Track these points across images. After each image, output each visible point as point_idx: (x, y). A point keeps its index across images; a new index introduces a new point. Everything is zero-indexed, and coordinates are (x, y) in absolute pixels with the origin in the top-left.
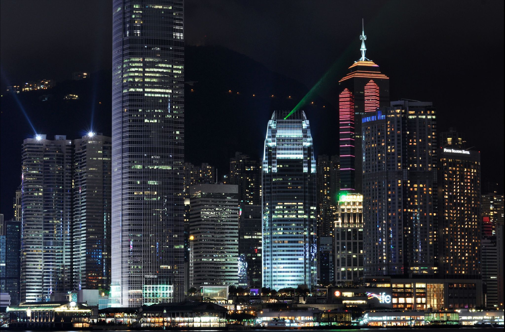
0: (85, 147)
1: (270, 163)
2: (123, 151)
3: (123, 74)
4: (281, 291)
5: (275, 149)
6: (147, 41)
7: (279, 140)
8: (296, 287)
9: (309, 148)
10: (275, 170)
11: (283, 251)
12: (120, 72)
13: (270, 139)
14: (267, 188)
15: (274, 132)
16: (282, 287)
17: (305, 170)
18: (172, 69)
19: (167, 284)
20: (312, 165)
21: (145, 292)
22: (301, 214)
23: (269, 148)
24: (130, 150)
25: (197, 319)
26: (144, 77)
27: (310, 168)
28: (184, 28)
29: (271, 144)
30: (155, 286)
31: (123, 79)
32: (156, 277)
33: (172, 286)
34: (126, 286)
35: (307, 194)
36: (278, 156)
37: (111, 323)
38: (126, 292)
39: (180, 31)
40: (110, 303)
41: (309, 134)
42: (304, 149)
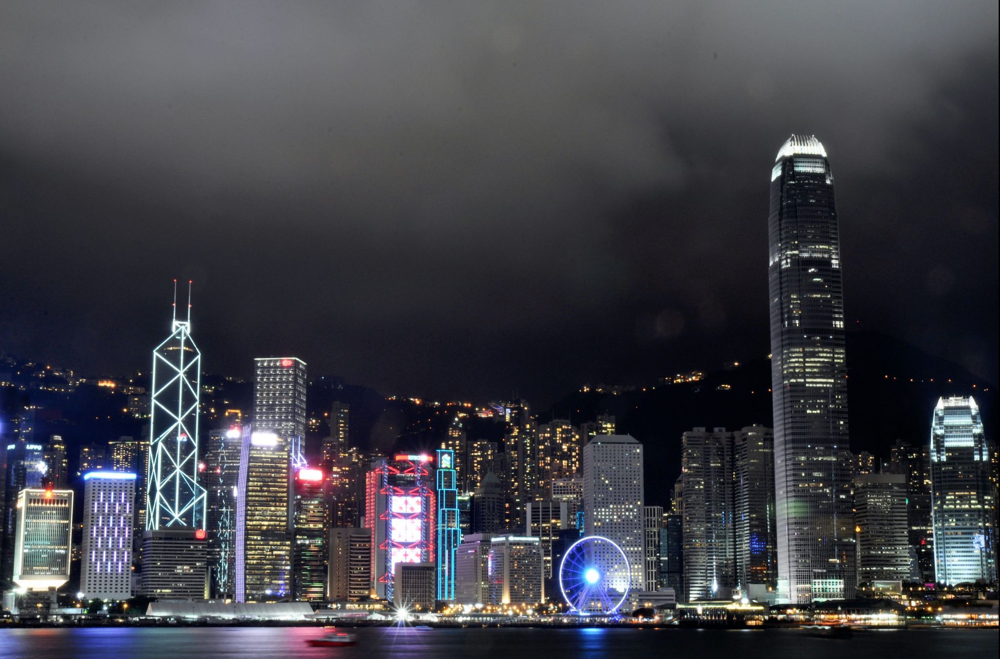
0: (745, 439)
1: (939, 451)
2: (786, 443)
3: (782, 364)
4: (958, 586)
5: (943, 437)
6: (807, 331)
7: (947, 427)
8: (973, 581)
9: (980, 436)
10: (944, 458)
11: (957, 543)
12: (779, 363)
13: (938, 427)
14: (937, 478)
15: (941, 419)
16: (959, 581)
17: (977, 458)
18: (833, 358)
19: (837, 579)
20: (984, 453)
21: (814, 586)
22: (974, 504)
23: (936, 436)
24: (793, 441)
25: (873, 616)
26: (805, 367)
27: (981, 455)
28: (844, 316)
29: (940, 432)
30: (824, 581)
31: (783, 370)
32: (825, 571)
33: (842, 581)
34: (794, 581)
35: (980, 483)
36: (947, 444)
37: (783, 621)
38: (794, 587)
39: (839, 319)
40: (778, 598)
41: (979, 421)
42: (975, 436)
